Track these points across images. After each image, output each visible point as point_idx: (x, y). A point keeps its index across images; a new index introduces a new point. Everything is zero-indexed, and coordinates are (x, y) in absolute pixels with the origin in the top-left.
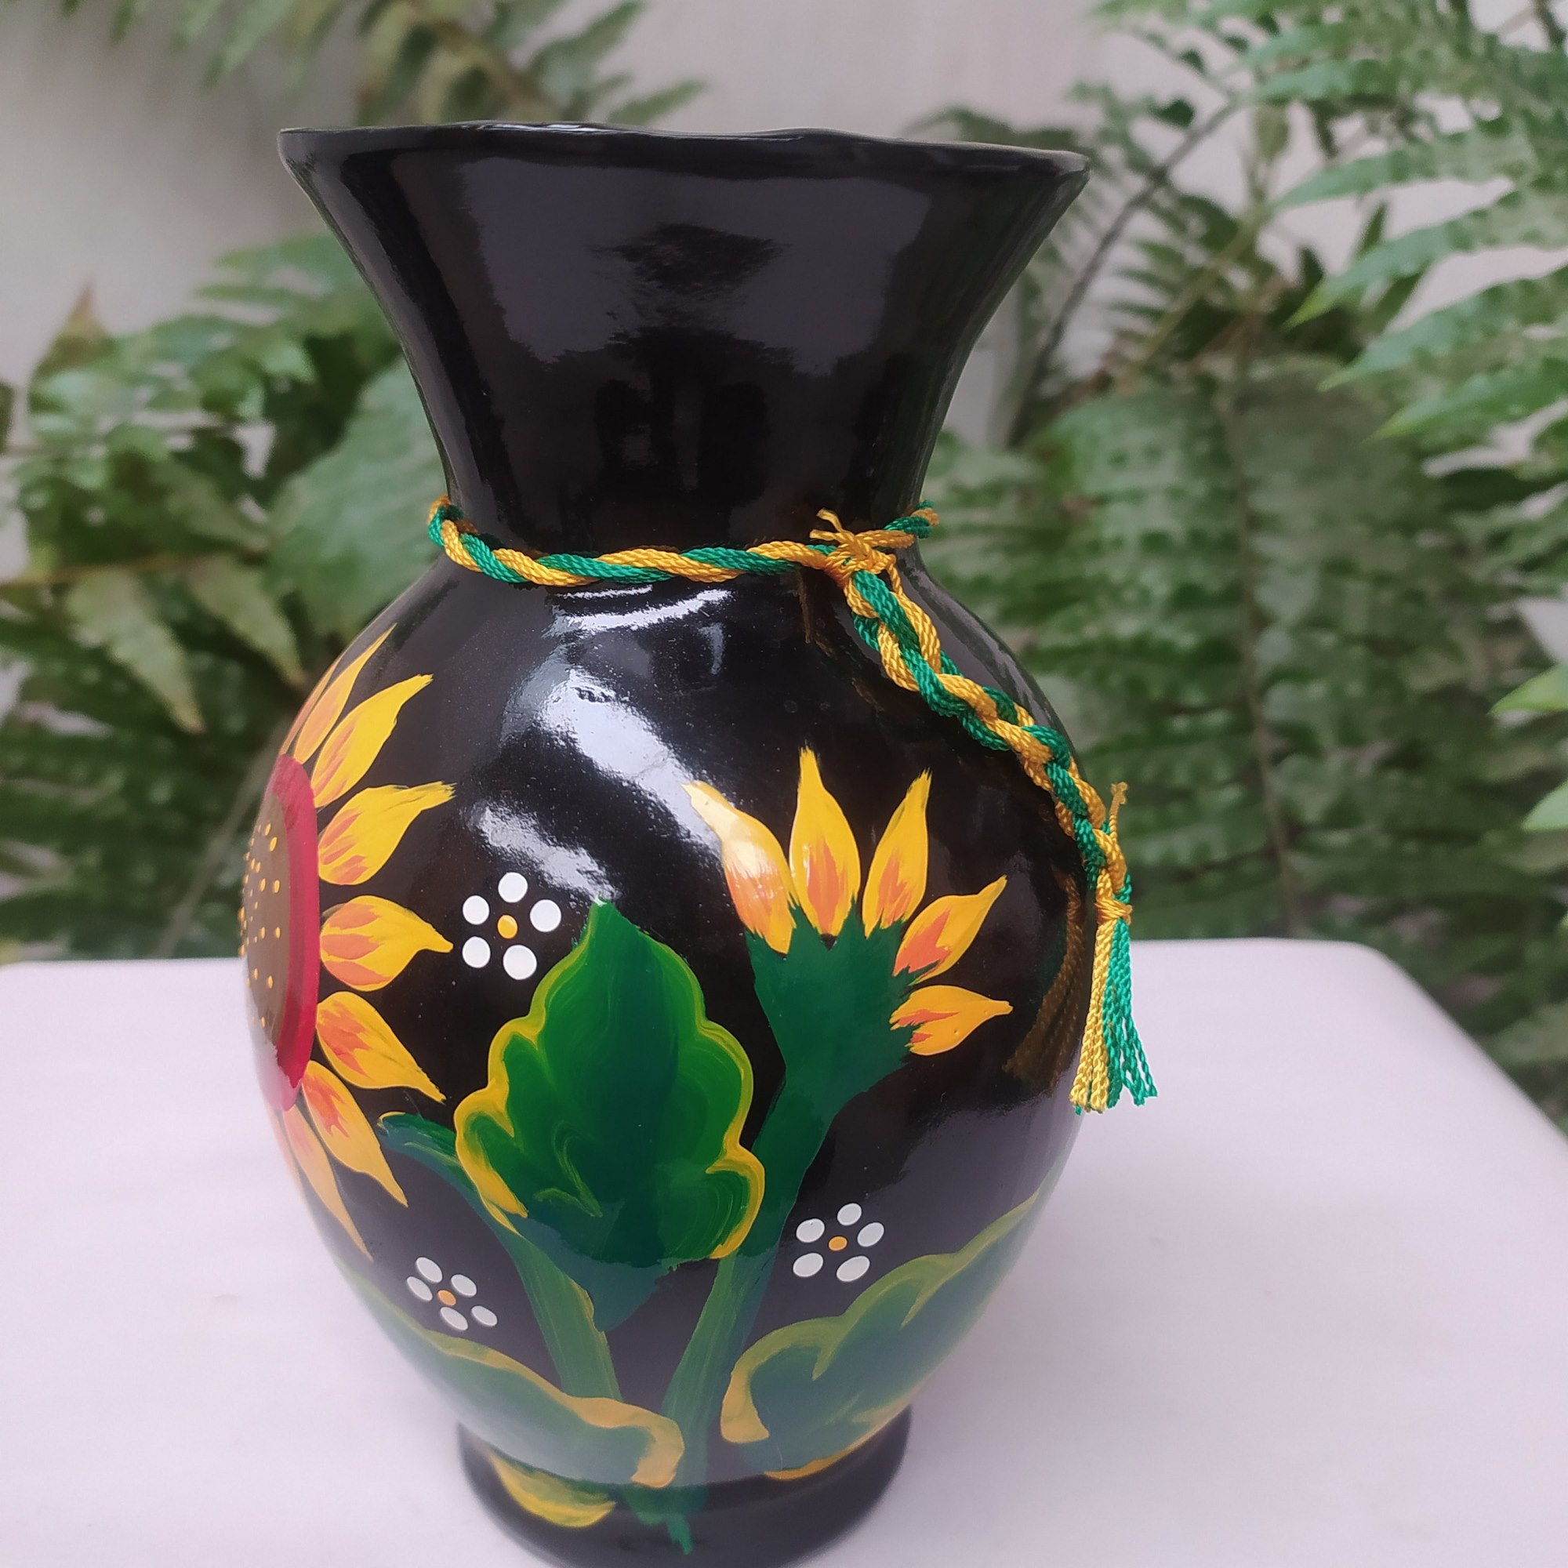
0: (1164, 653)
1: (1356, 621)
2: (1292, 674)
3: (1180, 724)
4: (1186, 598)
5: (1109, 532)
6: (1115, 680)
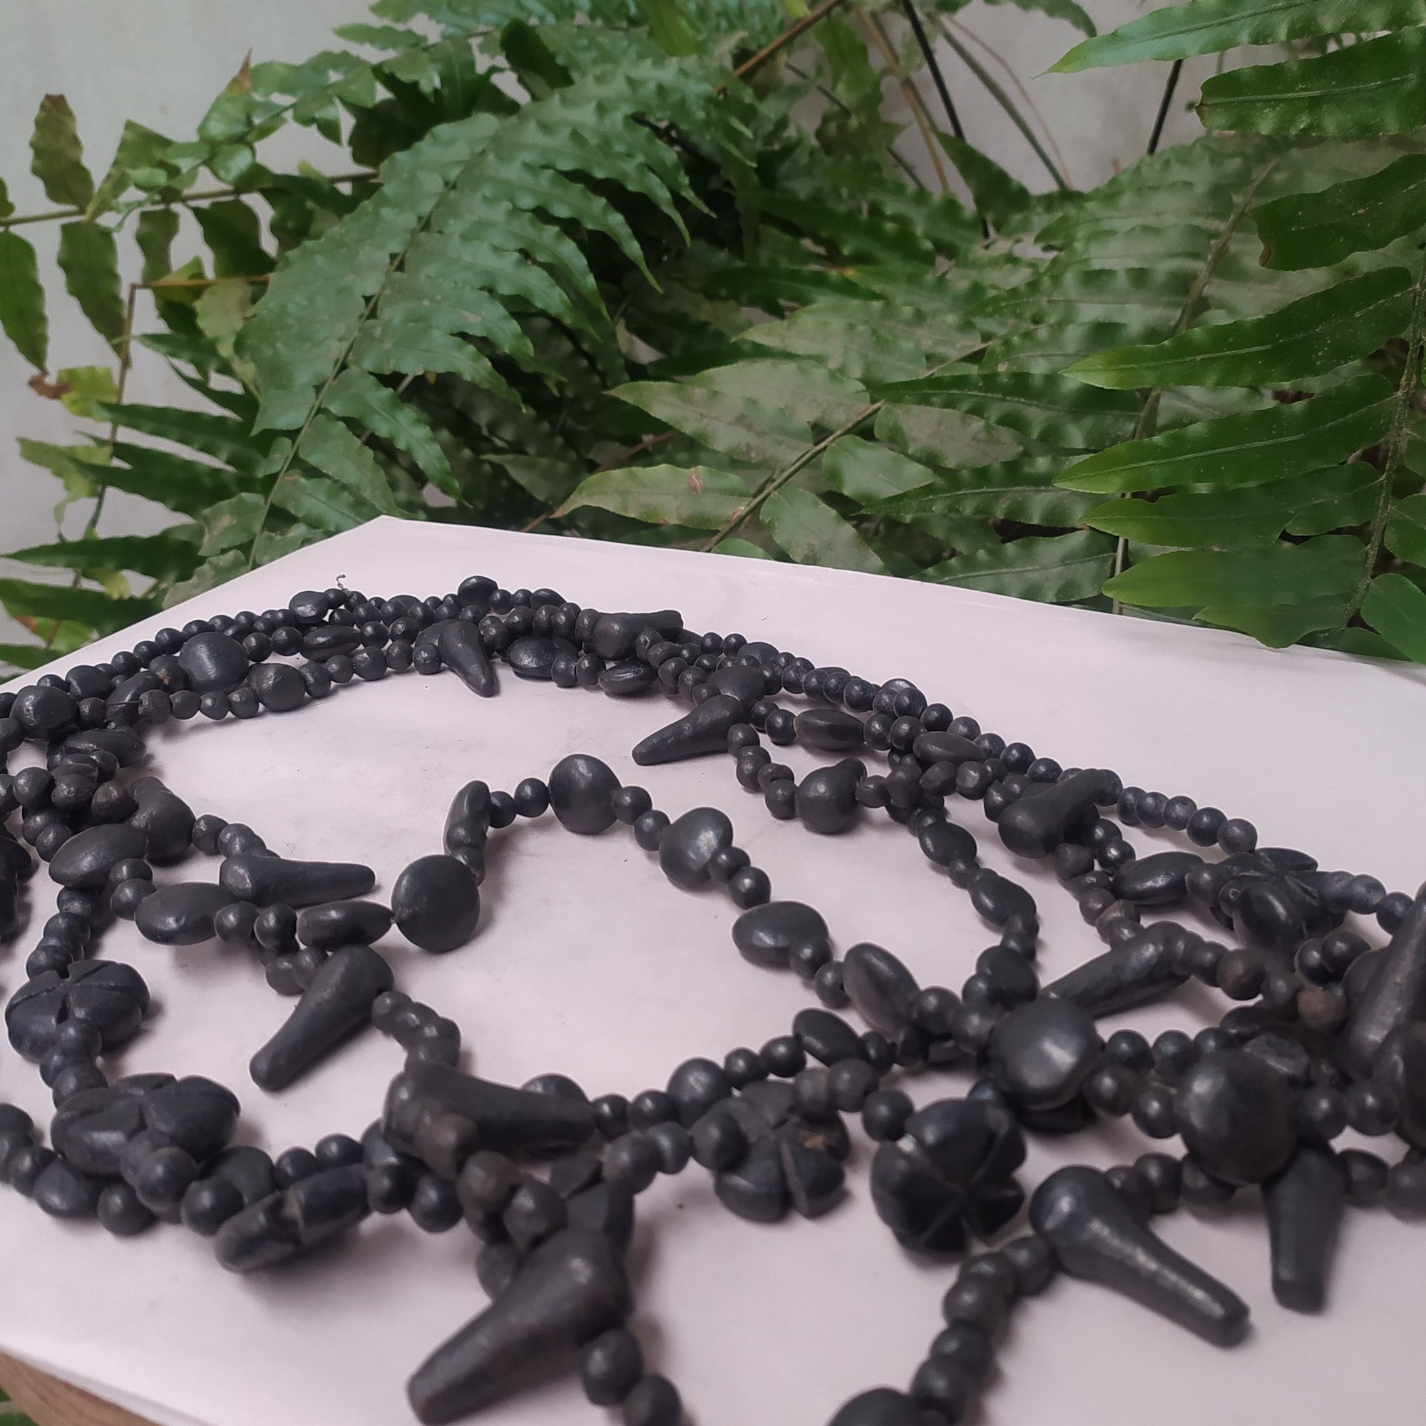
0: (1047, 392)
4: (1100, 336)
6: (994, 413)
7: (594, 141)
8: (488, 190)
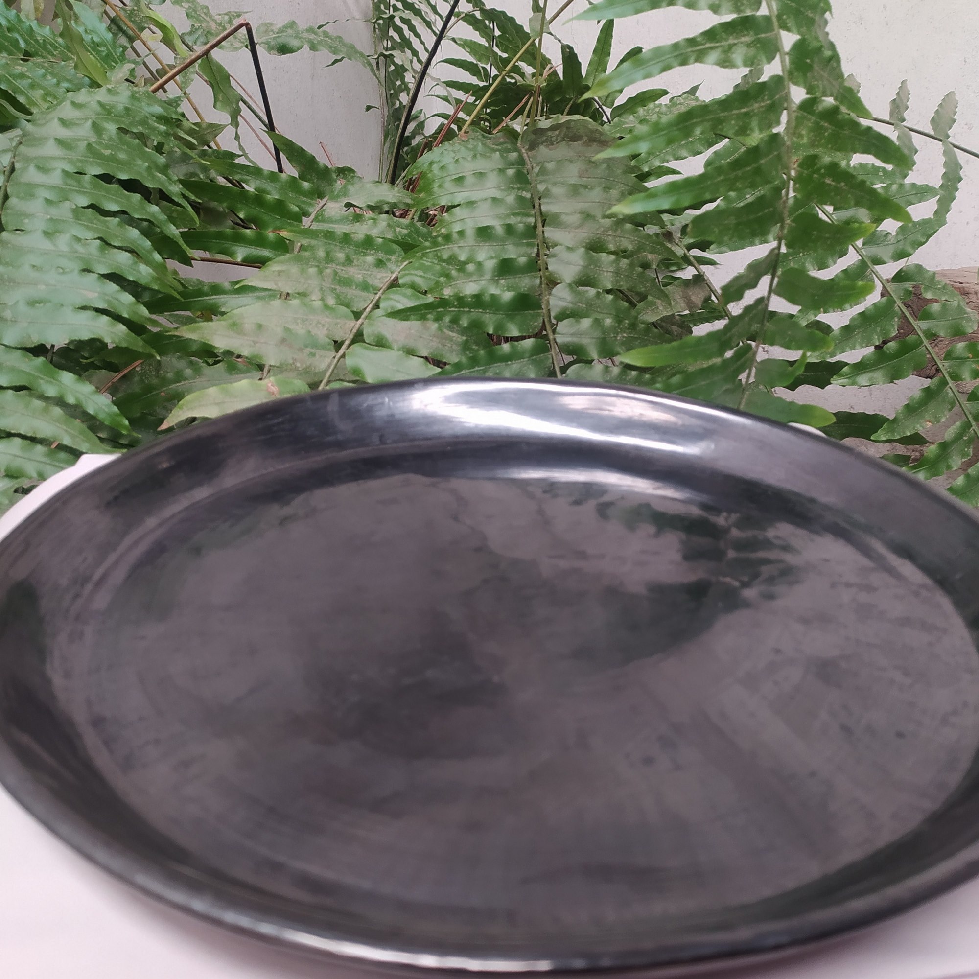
0: (493, 304)
1: (608, 281)
2: (573, 314)
3: (506, 347)
4: (505, 268)
5: (457, 228)
6: (464, 322)
7: (107, 152)
8: (44, 194)
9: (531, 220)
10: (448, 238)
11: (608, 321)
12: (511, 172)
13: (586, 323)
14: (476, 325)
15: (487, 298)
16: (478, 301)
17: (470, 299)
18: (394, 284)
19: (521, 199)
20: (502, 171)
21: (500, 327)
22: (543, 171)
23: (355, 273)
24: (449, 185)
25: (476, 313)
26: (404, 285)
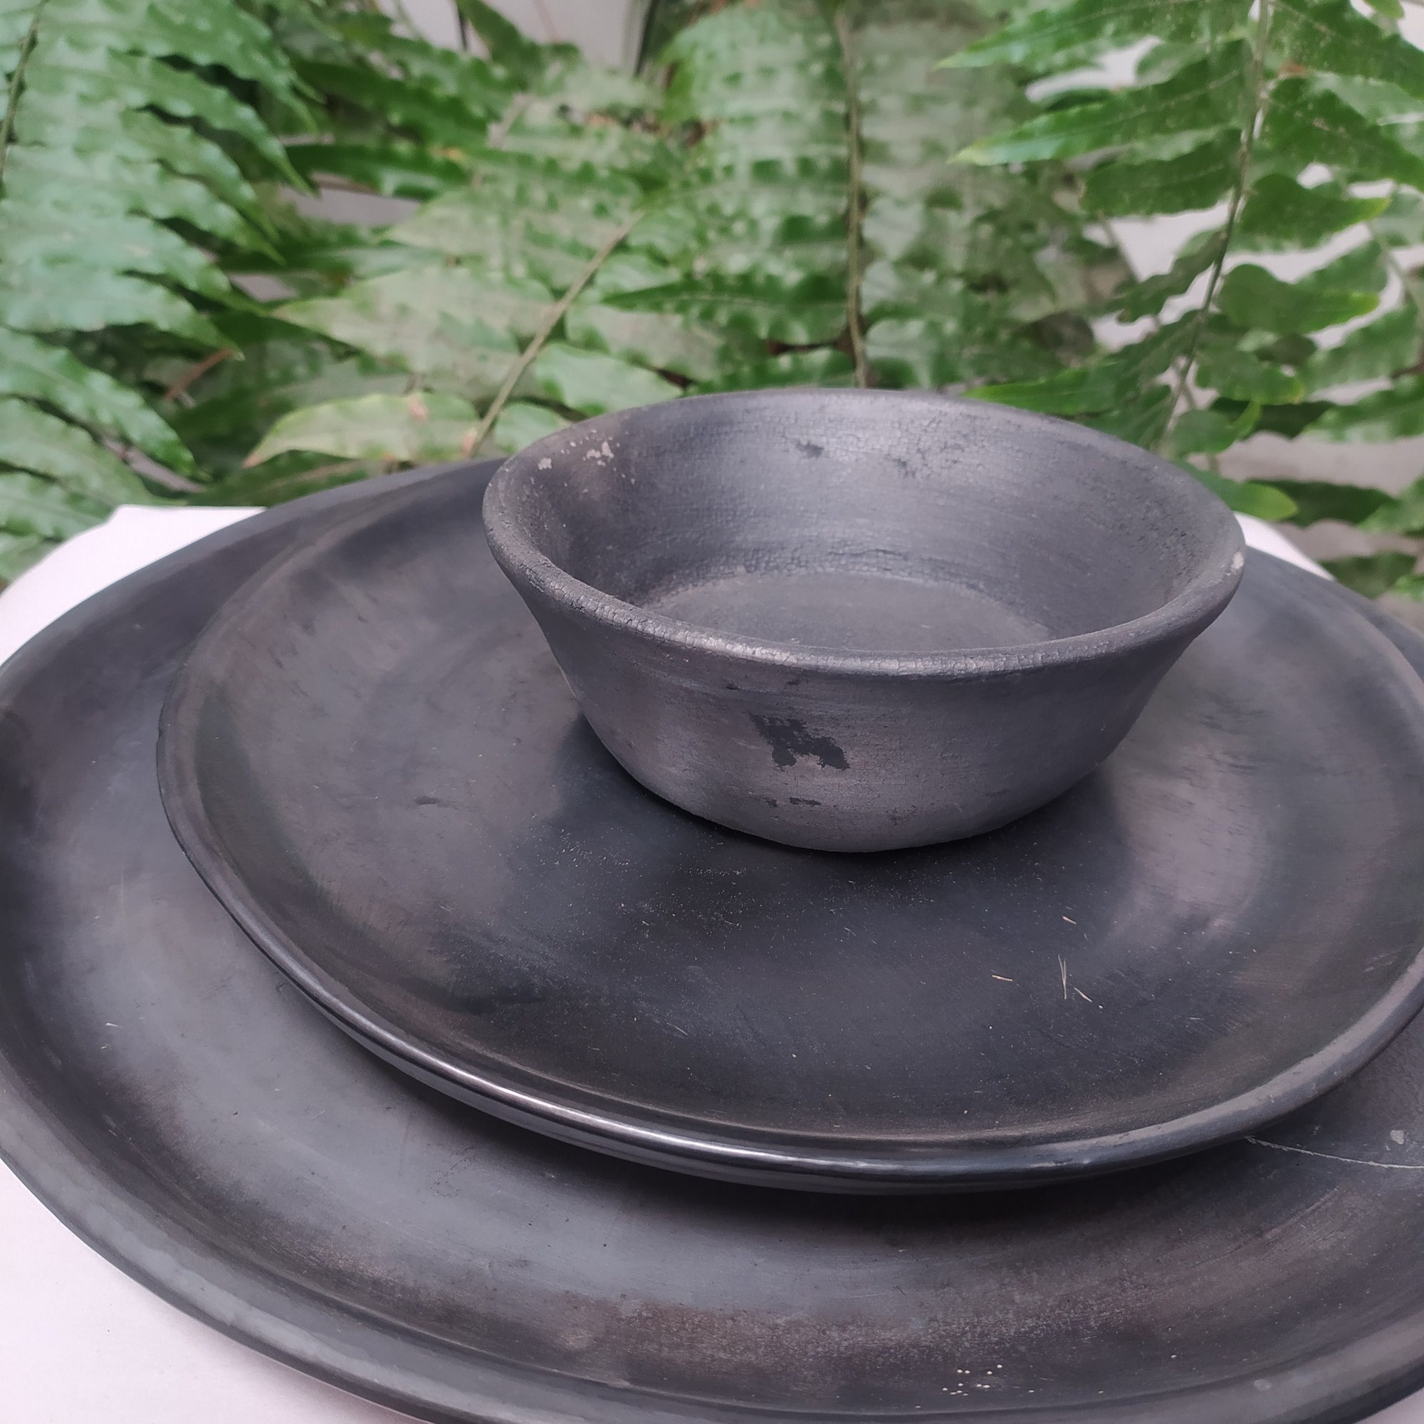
0: (769, 290)
1: (956, 258)
2: (895, 312)
3: (785, 362)
4: (794, 231)
5: (723, 159)
6: (722, 317)
7: (179, 19)
8: (78, 85)
9: (842, 151)
10: (706, 176)
11: (951, 327)
12: (817, 69)
13: (914, 328)
14: (740, 324)
15: (760, 279)
16: (746, 284)
17: (731, 282)
18: (621, 247)
19: (829, 116)
20: (802, 66)
21: (778, 326)
22: (870, 69)
23: (562, 226)
24: (716, 86)
25: (741, 305)
26: (638, 250)
